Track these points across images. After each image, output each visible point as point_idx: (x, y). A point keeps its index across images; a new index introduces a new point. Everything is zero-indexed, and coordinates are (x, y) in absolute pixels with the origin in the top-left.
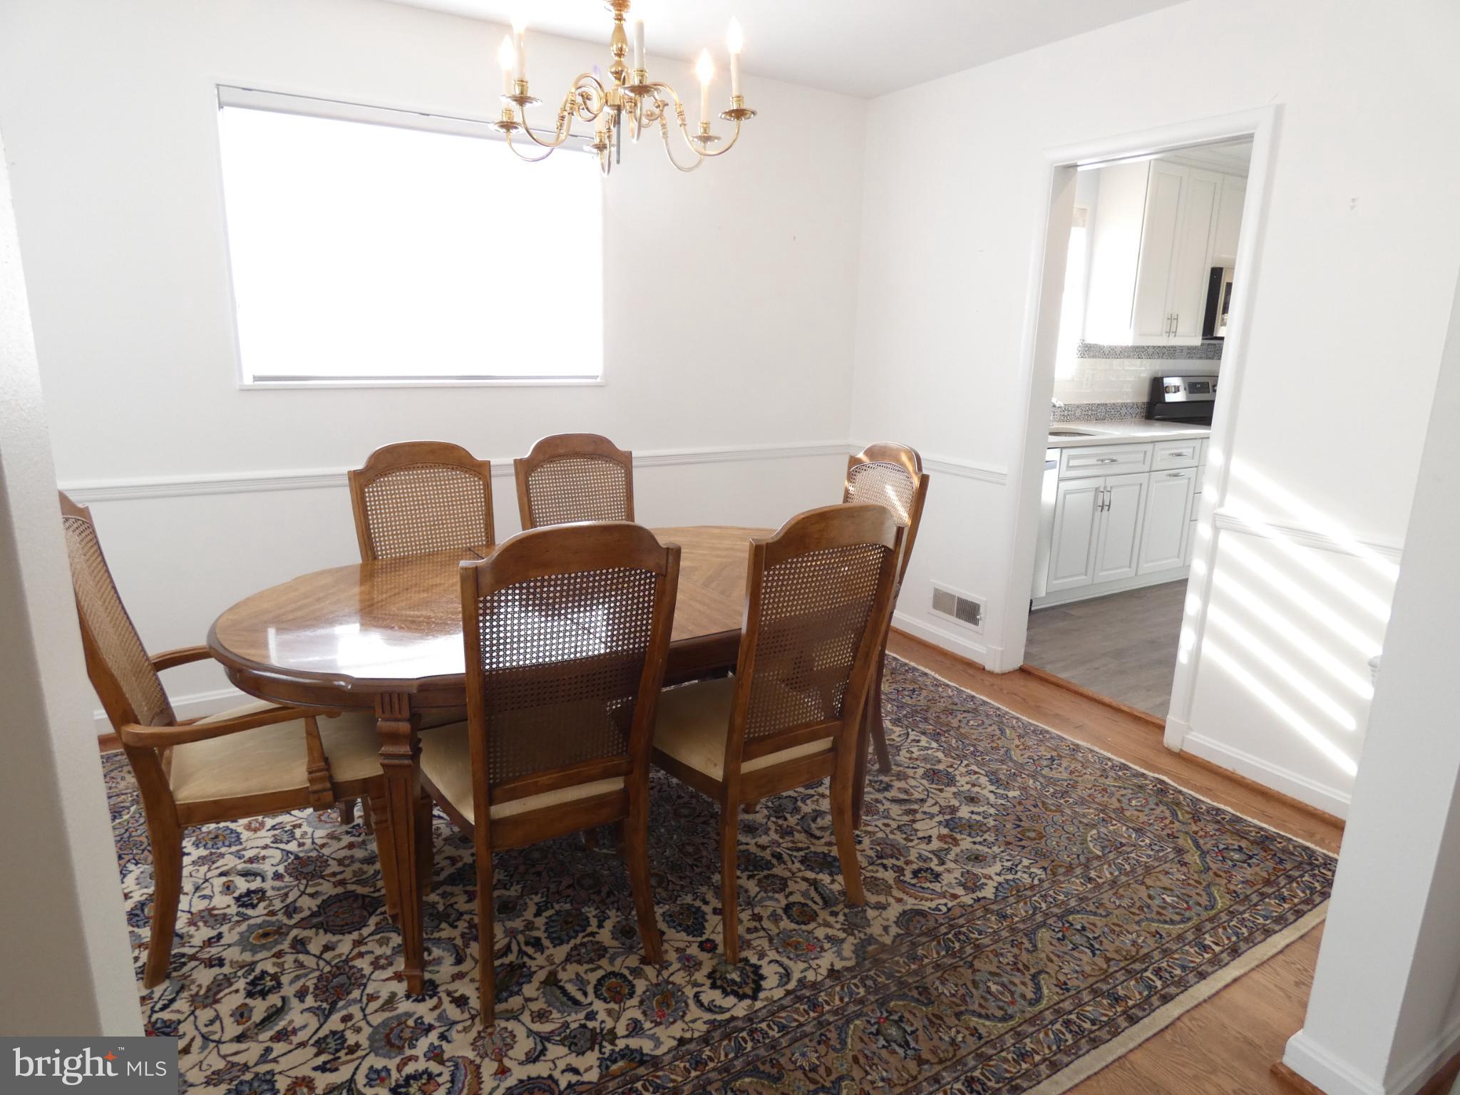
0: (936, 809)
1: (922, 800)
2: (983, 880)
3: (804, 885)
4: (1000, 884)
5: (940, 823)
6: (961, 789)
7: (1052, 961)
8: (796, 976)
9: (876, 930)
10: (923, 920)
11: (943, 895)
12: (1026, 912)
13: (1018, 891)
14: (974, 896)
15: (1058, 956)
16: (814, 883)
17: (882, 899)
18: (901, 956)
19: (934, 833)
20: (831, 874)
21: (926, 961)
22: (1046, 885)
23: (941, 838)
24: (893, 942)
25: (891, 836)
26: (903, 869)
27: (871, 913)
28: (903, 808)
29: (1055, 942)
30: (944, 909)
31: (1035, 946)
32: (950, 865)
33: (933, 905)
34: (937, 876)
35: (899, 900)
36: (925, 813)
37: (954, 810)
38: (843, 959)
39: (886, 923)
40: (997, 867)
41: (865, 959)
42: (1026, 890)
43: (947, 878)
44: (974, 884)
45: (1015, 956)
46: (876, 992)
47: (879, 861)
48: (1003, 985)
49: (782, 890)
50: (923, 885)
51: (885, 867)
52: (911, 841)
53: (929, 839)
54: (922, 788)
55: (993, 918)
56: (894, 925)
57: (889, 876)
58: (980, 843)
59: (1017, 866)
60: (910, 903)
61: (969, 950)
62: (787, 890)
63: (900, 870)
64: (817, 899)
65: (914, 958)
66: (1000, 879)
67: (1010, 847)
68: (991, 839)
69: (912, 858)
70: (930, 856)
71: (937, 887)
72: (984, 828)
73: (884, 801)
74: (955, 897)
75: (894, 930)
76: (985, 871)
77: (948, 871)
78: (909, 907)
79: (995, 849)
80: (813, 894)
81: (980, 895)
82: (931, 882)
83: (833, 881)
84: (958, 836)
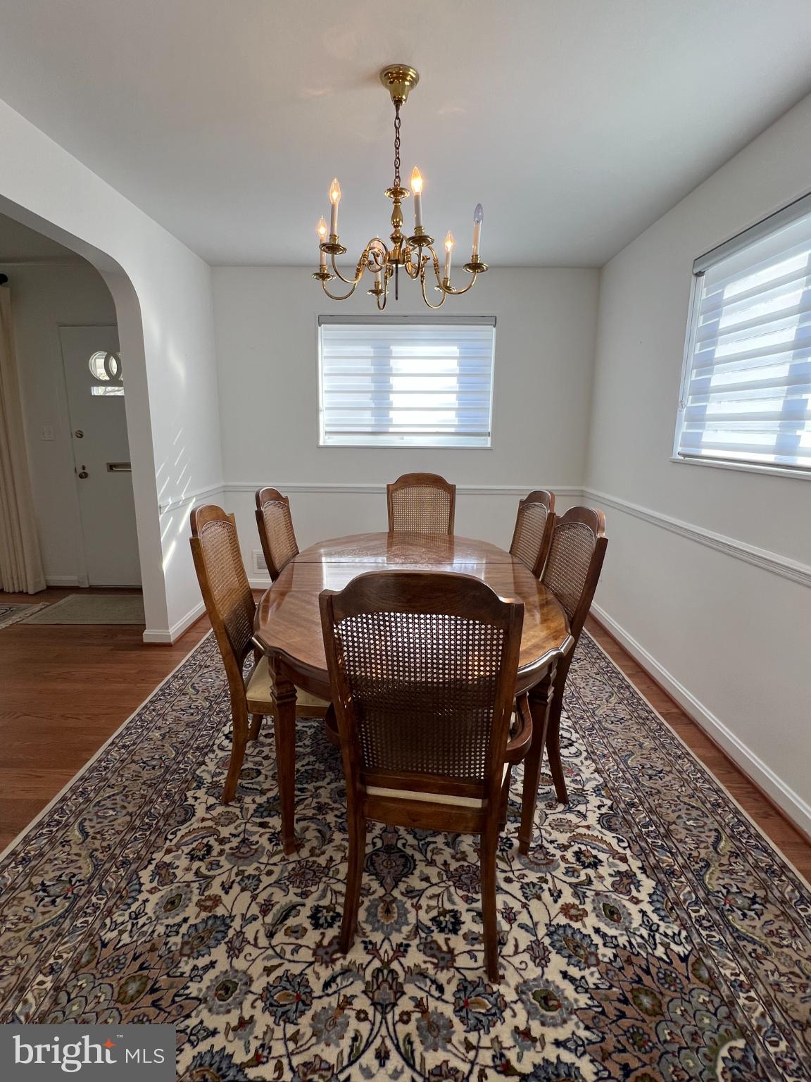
0: (250, 932)
1: (271, 935)
2: (155, 884)
3: (265, 786)
4: (140, 892)
5: (232, 918)
6: (251, 997)
7: (76, 854)
8: (218, 751)
9: (201, 793)
10: (178, 819)
11: (178, 847)
12: (107, 881)
13: (121, 897)
14: (154, 863)
15: (72, 861)
16: (263, 792)
17: (215, 813)
18: (176, 793)
19: (227, 900)
20: (260, 805)
21: (160, 800)
22: (97, 925)
23: (217, 901)
24: (186, 795)
25: (255, 865)
26: (221, 844)
27: (212, 800)
28: (277, 907)
29: (76, 871)
30: (170, 837)
31: (91, 856)
32: (190, 876)
33: (179, 834)
34: (192, 858)
35: (203, 820)
36: (255, 918)
37: (233, 952)
38: (204, 771)
39: (199, 801)
40: (150, 908)
41: (193, 778)
42: (115, 904)
43: (183, 862)
44: (160, 875)
45: (104, 840)
46: (175, 770)
47: (242, 836)
48: (106, 817)
49: (273, 777)
50: (197, 843)
51: (234, 836)
52: (237, 875)
53: (226, 888)
54: (288, 956)
55: (131, 856)
56: (193, 803)
57: (225, 832)
58: (180, 925)
59: (133, 925)
60: (195, 823)
61: (138, 823)
62: (270, 778)
63: (222, 841)
64: (250, 786)
65: (167, 796)
66: (141, 897)
67: (148, 946)
68: (172, 940)
69: (222, 859)
70: (212, 873)
71: (186, 849)
72: (187, 950)
73: (299, 899)
74: (168, 851)
75: (191, 801)
76: (159, 894)
77: (188, 869)
78: (194, 819)
79: (161, 929)
80: (255, 786)
81: (151, 867)
82: (193, 849)
83: (254, 801)
84: (204, 915)
